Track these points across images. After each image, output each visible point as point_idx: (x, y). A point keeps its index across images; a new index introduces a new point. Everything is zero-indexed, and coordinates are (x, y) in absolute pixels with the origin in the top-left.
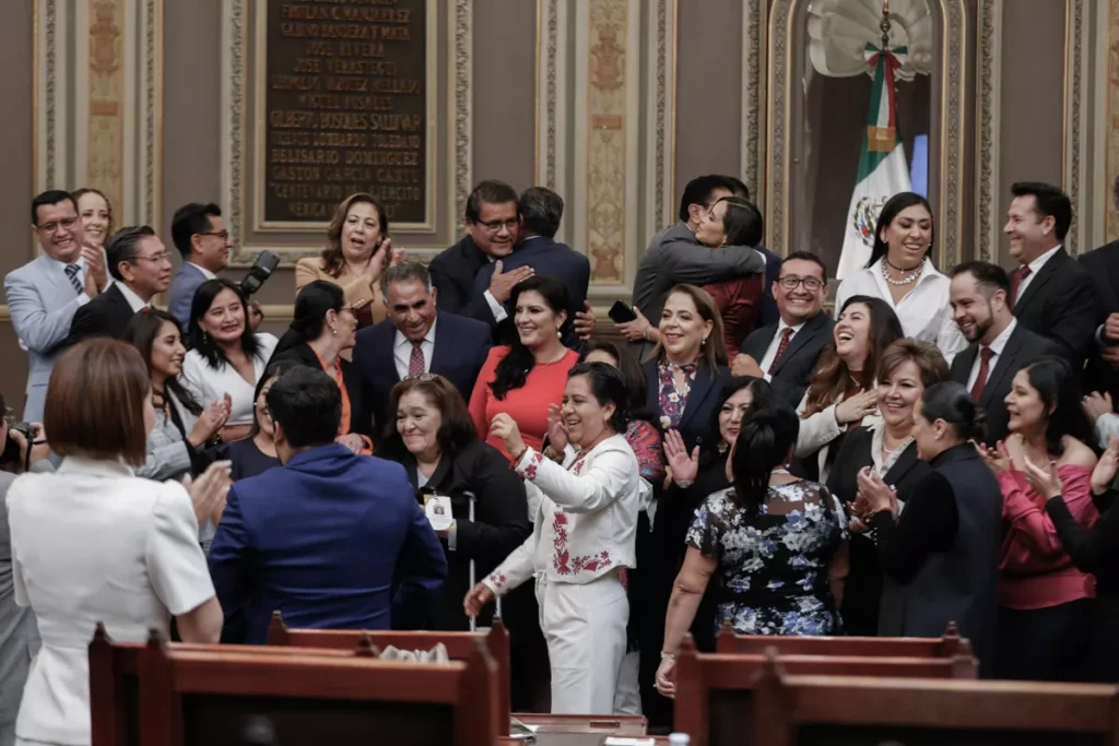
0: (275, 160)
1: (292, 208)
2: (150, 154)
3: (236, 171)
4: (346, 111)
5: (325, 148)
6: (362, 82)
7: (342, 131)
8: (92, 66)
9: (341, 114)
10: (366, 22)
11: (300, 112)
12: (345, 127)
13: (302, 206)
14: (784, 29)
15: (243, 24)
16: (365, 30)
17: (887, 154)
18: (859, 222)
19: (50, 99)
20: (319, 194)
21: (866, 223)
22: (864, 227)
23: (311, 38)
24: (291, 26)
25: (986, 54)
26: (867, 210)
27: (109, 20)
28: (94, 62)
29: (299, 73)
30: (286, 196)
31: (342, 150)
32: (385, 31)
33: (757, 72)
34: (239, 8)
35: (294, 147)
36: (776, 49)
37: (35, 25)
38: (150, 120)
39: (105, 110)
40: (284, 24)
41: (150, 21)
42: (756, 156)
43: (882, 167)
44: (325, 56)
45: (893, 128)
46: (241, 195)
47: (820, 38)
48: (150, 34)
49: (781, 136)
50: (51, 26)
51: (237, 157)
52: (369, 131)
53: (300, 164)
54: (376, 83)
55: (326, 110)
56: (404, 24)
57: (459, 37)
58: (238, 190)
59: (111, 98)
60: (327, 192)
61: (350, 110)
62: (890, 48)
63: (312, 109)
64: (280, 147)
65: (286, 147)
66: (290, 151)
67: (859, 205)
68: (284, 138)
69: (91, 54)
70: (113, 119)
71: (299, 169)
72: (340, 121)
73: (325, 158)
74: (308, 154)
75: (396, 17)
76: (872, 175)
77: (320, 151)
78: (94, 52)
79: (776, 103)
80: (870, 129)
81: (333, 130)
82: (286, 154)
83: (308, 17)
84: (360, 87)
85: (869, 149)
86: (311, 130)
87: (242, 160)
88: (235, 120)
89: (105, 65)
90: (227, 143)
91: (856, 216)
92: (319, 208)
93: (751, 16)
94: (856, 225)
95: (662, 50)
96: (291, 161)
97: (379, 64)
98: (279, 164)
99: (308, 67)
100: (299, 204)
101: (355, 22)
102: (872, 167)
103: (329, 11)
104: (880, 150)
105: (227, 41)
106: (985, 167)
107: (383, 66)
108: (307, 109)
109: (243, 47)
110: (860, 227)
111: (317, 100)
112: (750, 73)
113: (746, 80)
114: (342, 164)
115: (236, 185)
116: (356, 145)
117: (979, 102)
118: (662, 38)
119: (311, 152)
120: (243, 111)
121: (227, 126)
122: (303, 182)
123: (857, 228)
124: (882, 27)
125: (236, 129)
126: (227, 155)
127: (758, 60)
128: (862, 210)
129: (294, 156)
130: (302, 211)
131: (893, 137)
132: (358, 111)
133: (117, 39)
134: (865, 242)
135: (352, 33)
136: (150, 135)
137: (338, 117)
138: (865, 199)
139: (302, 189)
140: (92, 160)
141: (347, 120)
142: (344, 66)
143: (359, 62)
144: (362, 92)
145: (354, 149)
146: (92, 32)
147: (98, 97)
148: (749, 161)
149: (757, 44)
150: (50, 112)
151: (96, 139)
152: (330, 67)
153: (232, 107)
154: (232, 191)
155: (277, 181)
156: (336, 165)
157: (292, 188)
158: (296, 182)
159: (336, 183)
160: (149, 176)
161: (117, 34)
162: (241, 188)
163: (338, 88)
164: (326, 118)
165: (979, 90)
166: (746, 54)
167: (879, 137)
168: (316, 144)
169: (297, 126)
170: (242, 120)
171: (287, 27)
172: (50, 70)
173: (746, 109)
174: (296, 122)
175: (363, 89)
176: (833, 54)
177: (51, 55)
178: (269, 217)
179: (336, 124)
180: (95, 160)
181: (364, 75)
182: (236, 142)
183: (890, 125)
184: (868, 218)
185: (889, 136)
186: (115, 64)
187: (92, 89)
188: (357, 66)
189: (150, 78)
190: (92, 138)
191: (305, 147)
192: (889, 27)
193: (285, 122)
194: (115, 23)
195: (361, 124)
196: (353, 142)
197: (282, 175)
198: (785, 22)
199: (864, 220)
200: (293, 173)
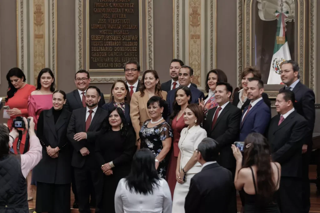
0: (92, 50)
1: (98, 65)
2: (53, 50)
3: (80, 54)
4: (114, 35)
5: (108, 46)
6: (119, 26)
7: (113, 41)
8: (35, 24)
9: (113, 36)
10: (120, 8)
11: (100, 36)
12: (114, 40)
13: (101, 64)
14: (249, 7)
15: (82, 9)
16: (120, 10)
17: (283, 45)
18: (274, 66)
19: (22, 34)
20: (106, 60)
21: (276, 66)
22: (276, 68)
23: (103, 13)
24: (97, 10)
25: (312, 14)
26: (277, 62)
27: (40, 9)
28: (35, 22)
29: (100, 24)
30: (96, 61)
31: (113, 47)
32: (126, 10)
33: (241, 20)
34: (81, 4)
35: (98, 46)
36: (247, 13)
37: (17, 12)
38: (53, 39)
39: (39, 37)
40: (94, 9)
41: (53, 9)
42: (241, 46)
43: (281, 49)
44: (108, 18)
45: (284, 37)
46: (82, 61)
47: (261, 9)
48: (53, 13)
49: (249, 40)
50: (22, 12)
51: (80, 50)
52: (121, 41)
53: (101, 51)
54: (124, 26)
55: (108, 35)
56: (132, 8)
57: (149, 11)
58: (81, 60)
59: (41, 33)
60: (109, 60)
61: (116, 35)
62: (284, 12)
63: (104, 35)
64: (94, 46)
65: (96, 46)
66: (97, 47)
67: (274, 61)
68: (95, 44)
69: (34, 20)
70: (42, 40)
71: (100, 53)
72: (113, 38)
73: (108, 49)
74: (103, 48)
75: (129, 6)
76: (278, 51)
77: (106, 47)
78: (35, 19)
79: (247, 30)
80: (277, 37)
81: (111, 41)
82: (96, 48)
83: (102, 7)
84: (119, 27)
85: (277, 43)
86: (103, 41)
87: (82, 51)
88: (80, 38)
89: (39, 23)
90: (77, 45)
91: (273, 64)
92: (106, 65)
93: (239, 3)
94: (273, 67)
95: (212, 14)
96: (97, 50)
97: (124, 20)
98: (94, 51)
99: (102, 22)
100: (100, 63)
101: (117, 8)
102: (278, 49)
103: (109, 5)
104: (280, 44)
105: (77, 15)
106: (312, 49)
107: (125, 21)
108: (102, 35)
109: (82, 16)
110: (275, 68)
111: (105, 32)
112: (239, 21)
113: (238, 23)
114: (113, 51)
115: (80, 58)
116: (118, 45)
117: (310, 29)
118: (212, 10)
119: (104, 48)
120: (82, 36)
121: (77, 40)
122: (102, 57)
123: (274, 68)
124: (281, 5)
125: (80, 41)
126: (77, 49)
127: (241, 17)
128: (275, 62)
129: (98, 49)
130: (101, 66)
131: (284, 40)
132: (118, 35)
133: (42, 15)
134: (276, 72)
135: (116, 11)
136: (53, 44)
137: (112, 37)
138: (276, 59)
139: (101, 59)
140: (35, 52)
141: (115, 37)
142: (114, 21)
143: (118, 20)
144: (119, 29)
145: (117, 46)
146: (35, 13)
147: (37, 33)
148: (239, 48)
149: (241, 12)
150: (22, 38)
151: (36, 46)
152: (109, 22)
153: (79, 35)
154: (79, 60)
155: (93, 57)
156: (112, 51)
157: (98, 58)
158: (99, 57)
159: (112, 57)
160: (53, 56)
161: (43, 14)
162: (82, 59)
163: (112, 28)
164: (108, 37)
165: (310, 25)
166: (238, 14)
167: (280, 40)
168: (105, 45)
169: (99, 40)
170: (82, 38)
171: (95, 10)
172: (22, 25)
173: (238, 32)
174: (99, 39)
175: (119, 28)
176: (266, 14)
177: (22, 21)
178: (90, 68)
179: (111, 39)
180: (36, 52)
181: (120, 24)
182: (80, 45)
183: (283, 36)
184: (277, 65)
185: (283, 39)
186: (42, 23)
187: (35, 30)
188: (118, 21)
189: (53, 26)
190: (35, 45)
191: (101, 46)
192: (283, 5)
193: (95, 39)
194: (42, 10)
195: (119, 39)
196: (117, 44)
197: (95, 55)
198: (249, 5)
199: (276, 65)
200: (98, 54)
